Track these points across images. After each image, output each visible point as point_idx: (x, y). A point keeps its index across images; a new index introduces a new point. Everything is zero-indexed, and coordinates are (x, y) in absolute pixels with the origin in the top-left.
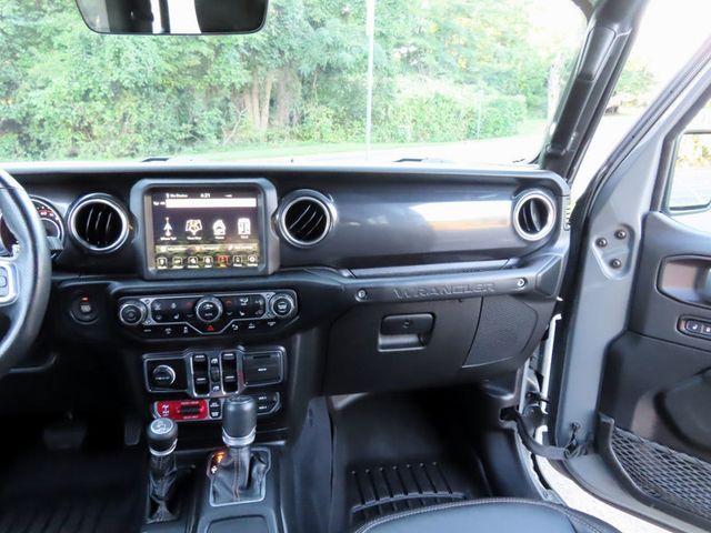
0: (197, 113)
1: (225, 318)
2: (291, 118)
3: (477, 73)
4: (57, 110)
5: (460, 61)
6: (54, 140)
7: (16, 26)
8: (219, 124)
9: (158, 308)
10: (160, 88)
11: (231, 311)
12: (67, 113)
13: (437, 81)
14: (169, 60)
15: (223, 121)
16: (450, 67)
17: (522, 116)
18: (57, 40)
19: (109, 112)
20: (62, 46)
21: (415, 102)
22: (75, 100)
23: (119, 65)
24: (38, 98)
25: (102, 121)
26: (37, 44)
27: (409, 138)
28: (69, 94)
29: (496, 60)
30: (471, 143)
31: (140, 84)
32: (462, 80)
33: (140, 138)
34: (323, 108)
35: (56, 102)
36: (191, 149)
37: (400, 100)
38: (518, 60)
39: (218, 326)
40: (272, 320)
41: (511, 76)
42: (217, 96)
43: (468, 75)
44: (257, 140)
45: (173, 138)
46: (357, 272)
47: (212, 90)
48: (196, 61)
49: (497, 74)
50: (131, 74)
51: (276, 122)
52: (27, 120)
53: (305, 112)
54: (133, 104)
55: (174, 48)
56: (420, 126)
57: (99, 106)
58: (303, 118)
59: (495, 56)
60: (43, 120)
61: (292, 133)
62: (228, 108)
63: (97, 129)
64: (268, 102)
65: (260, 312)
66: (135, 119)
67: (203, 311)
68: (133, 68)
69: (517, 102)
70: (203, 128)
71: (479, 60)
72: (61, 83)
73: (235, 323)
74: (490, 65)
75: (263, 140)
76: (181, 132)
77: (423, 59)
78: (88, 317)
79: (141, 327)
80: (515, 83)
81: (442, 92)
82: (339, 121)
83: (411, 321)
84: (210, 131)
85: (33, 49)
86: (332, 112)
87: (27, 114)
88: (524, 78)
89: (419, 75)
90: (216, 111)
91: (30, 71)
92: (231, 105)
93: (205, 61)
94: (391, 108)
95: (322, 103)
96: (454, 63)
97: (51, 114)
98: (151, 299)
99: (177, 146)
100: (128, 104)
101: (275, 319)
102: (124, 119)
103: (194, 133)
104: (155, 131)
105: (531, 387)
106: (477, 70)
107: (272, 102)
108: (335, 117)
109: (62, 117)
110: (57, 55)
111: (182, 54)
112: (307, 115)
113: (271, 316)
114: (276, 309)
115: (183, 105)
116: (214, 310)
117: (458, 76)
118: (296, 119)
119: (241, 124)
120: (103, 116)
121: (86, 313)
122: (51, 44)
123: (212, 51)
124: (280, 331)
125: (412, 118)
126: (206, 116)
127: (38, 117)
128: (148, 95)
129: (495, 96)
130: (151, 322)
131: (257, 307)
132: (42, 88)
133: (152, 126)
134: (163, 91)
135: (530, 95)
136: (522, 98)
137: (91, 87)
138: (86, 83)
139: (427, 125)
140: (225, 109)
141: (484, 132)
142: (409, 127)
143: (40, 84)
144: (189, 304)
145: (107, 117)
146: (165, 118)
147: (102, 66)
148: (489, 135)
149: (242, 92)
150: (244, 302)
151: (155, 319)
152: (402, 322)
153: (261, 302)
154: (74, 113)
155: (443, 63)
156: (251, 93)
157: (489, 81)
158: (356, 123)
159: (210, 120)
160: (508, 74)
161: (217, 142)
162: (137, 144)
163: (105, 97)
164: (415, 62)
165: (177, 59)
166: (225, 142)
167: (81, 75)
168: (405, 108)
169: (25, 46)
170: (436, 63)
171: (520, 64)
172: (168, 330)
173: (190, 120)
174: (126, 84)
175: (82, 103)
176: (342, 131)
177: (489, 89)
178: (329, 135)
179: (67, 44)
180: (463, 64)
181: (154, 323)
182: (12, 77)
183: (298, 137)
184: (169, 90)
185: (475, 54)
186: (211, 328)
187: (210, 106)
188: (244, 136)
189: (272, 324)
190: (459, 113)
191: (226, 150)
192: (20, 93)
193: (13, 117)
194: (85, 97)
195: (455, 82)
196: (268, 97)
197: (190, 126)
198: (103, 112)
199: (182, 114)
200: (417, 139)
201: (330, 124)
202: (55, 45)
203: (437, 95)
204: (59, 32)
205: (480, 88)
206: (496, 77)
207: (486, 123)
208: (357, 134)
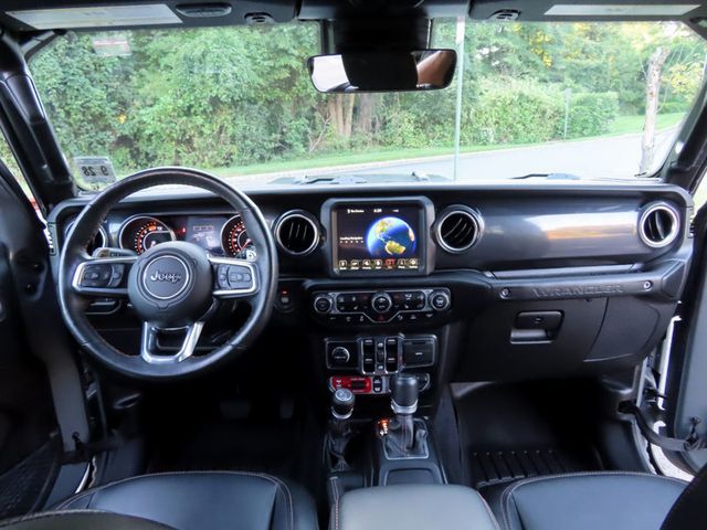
0: (286, 124)
1: (393, 310)
2: (374, 125)
3: (563, 70)
4: (164, 125)
5: (545, 58)
6: (160, 153)
8: (306, 133)
9: (342, 300)
10: (252, 101)
11: (399, 304)
12: (172, 128)
13: (521, 82)
14: (261, 75)
15: (309, 130)
16: (535, 66)
17: (614, 113)
18: (164, 61)
19: (207, 126)
20: (168, 67)
21: (498, 104)
22: (179, 116)
23: (217, 81)
24: (147, 115)
25: (201, 133)
26: (146, 67)
27: (492, 140)
28: (174, 110)
29: (584, 56)
30: (557, 144)
31: (236, 98)
32: (548, 78)
33: (234, 149)
34: (405, 114)
35: (163, 117)
36: (279, 157)
37: (483, 103)
38: (608, 55)
39: (387, 316)
40: (429, 313)
41: (601, 72)
42: (305, 106)
43: (554, 73)
44: (341, 147)
45: (263, 147)
46: (498, 274)
47: (299, 101)
48: (286, 74)
49: (586, 70)
50: (227, 89)
51: (358, 129)
52: (137, 136)
53: (387, 119)
54: (229, 117)
55: (266, 63)
56: (503, 128)
57: (199, 120)
58: (385, 123)
59: (583, 52)
60: (151, 135)
61: (374, 139)
62: (314, 118)
63: (197, 142)
64: (351, 110)
65: (421, 306)
66: (230, 130)
67: (377, 303)
68: (230, 84)
69: (608, 99)
70: (292, 137)
71: (565, 57)
72: (166, 100)
73: (401, 314)
74: (578, 61)
75: (346, 147)
76: (271, 141)
77: (506, 59)
78: (286, 307)
79: (329, 315)
80: (605, 79)
81: (526, 92)
82: (421, 125)
83: (542, 318)
84: (297, 140)
85: (143, 71)
86: (414, 117)
87: (138, 130)
88: (616, 73)
89: (501, 76)
90: (303, 121)
91: (141, 91)
92: (317, 114)
93: (294, 73)
94: (473, 110)
95: (403, 108)
96: (538, 61)
97: (158, 129)
98: (337, 294)
99: (267, 155)
100: (224, 117)
101: (434, 312)
102: (220, 132)
103: (282, 142)
104: (248, 142)
105: (648, 384)
106: (564, 67)
107: (355, 110)
108: (416, 122)
109: (168, 132)
110: (165, 75)
111: (272, 68)
112: (390, 121)
113: (430, 309)
114: (435, 303)
115: (272, 116)
116: (386, 303)
117: (543, 75)
118: (378, 125)
119: (325, 132)
120: (203, 129)
121: (285, 304)
122: (158, 65)
123: (301, 64)
124: (436, 322)
125: (494, 120)
126: (293, 125)
127: (147, 132)
128: (242, 108)
129: (583, 93)
130: (336, 311)
131: (419, 301)
132: (151, 106)
133: (245, 137)
134: (255, 103)
135: (623, 91)
136: (613, 95)
137: (193, 103)
138: (189, 99)
139: (511, 126)
140: (311, 118)
141: (572, 132)
142: (491, 130)
143: (149, 102)
144: (366, 298)
145: (206, 131)
146: (257, 129)
147: (203, 83)
148: (577, 134)
149: (326, 101)
150: (409, 297)
151: (339, 308)
152: (534, 318)
153: (422, 297)
154: (177, 128)
155: (528, 63)
156: (335, 102)
157: (577, 78)
158: (438, 128)
159: (297, 130)
160: (598, 69)
161: (303, 150)
162: (231, 154)
163: (204, 112)
164: (497, 62)
165: (269, 73)
166: (311, 150)
167: (185, 92)
168: (488, 110)
169: (137, 68)
170: (519, 63)
171: (610, 59)
172: (348, 318)
173: (279, 130)
174: (223, 98)
175: (185, 118)
176: (423, 136)
177: (577, 86)
178: (411, 141)
179: (173, 65)
180: (548, 61)
181: (338, 312)
182: (125, 96)
183: (380, 143)
184: (261, 103)
185: (562, 50)
186: (382, 318)
187: (298, 115)
188: (328, 143)
189: (429, 316)
190: (544, 112)
191: (312, 157)
192: (133, 111)
193: (126, 133)
194: (188, 112)
195: (540, 81)
196: (352, 105)
197: (279, 136)
198: (203, 126)
199: (272, 125)
200: (499, 141)
201: (412, 129)
202: (162, 66)
203: (521, 95)
204: (165, 54)
205: (566, 87)
206: (584, 74)
207: (573, 122)
208: (439, 138)
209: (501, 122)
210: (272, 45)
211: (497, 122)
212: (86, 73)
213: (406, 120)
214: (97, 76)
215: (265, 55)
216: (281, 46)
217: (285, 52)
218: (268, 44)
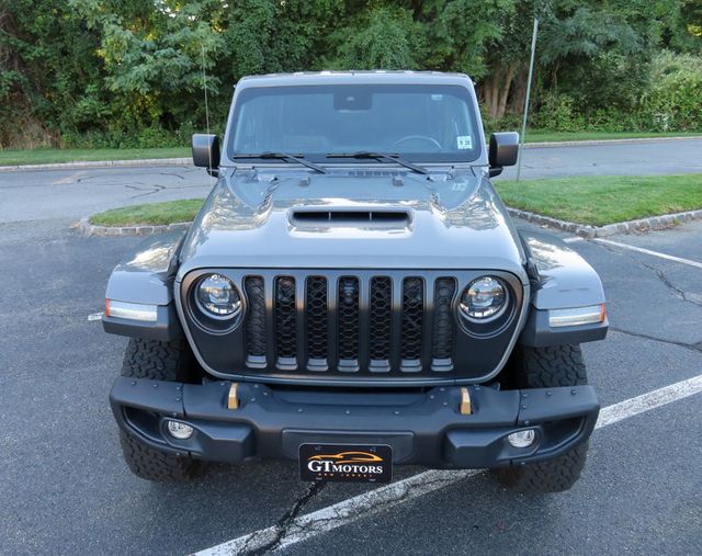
7: (314, 41)
18: (340, 49)
20: (342, 54)
26: (324, 53)
27: (665, 127)
34: (564, 97)
48: (441, 60)
53: (544, 101)
58: (540, 107)
64: (507, 92)
82: (580, 109)
85: (323, 57)
86: (573, 100)
94: (645, 94)
95: (563, 91)
108: (574, 105)
112: (545, 104)
122: (335, 52)
123: (456, 50)
125: (674, 104)
142: (667, 116)
149: (482, 84)
156: (492, 84)
158: (600, 112)
168: (666, 94)
169: (318, 55)
176: (581, 120)
178: (567, 124)
179: (346, 53)
183: (533, 125)
196: (508, 87)
200: (678, 129)
201: (569, 113)
208: (600, 123)
209: (683, 108)
210: (431, 34)
211: (678, 108)
212: (280, 59)
213: (563, 103)
214: (288, 62)
215: (424, 43)
216: (439, 35)
217: (441, 40)
218: (428, 33)
